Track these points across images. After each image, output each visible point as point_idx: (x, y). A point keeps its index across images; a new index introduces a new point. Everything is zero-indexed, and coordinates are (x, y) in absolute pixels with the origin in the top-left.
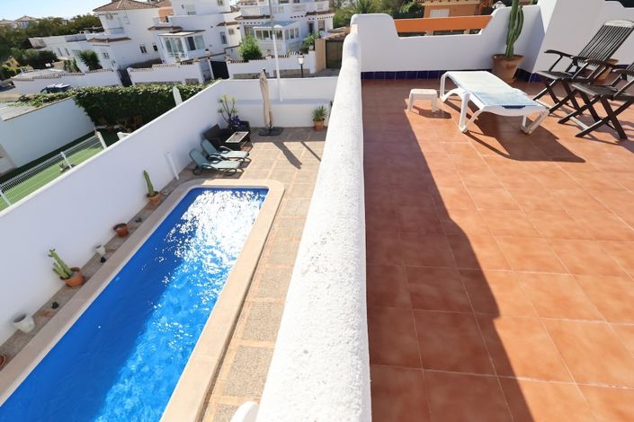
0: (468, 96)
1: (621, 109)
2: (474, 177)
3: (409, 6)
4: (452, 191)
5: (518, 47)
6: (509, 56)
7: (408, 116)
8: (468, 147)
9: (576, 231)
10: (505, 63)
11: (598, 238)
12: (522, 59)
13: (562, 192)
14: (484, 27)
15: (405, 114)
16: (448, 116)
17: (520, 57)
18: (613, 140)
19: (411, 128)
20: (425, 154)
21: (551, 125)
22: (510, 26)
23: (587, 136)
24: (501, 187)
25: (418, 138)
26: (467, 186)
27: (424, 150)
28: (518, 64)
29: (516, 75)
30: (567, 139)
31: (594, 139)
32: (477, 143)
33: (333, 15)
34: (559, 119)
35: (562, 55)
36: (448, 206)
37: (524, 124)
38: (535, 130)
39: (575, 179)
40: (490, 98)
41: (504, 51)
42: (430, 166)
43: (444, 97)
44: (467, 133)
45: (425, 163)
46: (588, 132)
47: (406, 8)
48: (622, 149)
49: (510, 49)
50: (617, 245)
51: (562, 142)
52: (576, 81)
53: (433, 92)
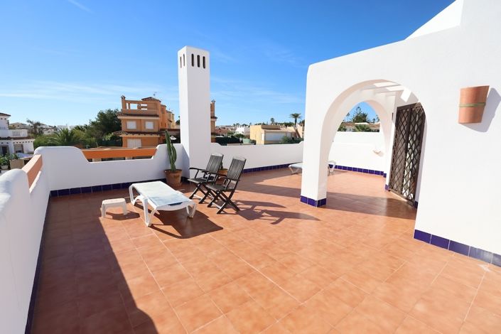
0: (146, 200)
1: (231, 196)
2: (157, 261)
3: (110, 136)
4: (140, 280)
5: (177, 165)
6: (174, 170)
7: (102, 222)
8: (152, 237)
9: (224, 279)
10: (172, 175)
11: (235, 279)
12: (182, 172)
13: (214, 253)
14: (154, 154)
15: (99, 221)
16: (137, 215)
17: (180, 170)
18: (234, 212)
19: (104, 232)
20: (116, 254)
21: (203, 209)
22: (170, 154)
23: (222, 212)
24: (177, 263)
25: (110, 240)
26: (152, 272)
27: (116, 250)
28: (181, 175)
29: (181, 181)
30: (213, 217)
31: (226, 213)
32: (160, 233)
33: (34, 140)
34: (207, 205)
35: (198, 170)
36: (135, 297)
37: (188, 212)
38: (195, 215)
39: (219, 242)
40: (161, 200)
41: (170, 168)
42: (121, 264)
43: (133, 202)
44: (152, 226)
45: (116, 261)
46: (222, 210)
47: (108, 137)
48: (238, 216)
49: (173, 166)
50: (244, 279)
51: (211, 219)
52: (208, 183)
53: (122, 200)
